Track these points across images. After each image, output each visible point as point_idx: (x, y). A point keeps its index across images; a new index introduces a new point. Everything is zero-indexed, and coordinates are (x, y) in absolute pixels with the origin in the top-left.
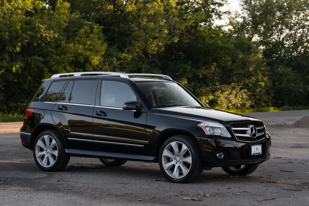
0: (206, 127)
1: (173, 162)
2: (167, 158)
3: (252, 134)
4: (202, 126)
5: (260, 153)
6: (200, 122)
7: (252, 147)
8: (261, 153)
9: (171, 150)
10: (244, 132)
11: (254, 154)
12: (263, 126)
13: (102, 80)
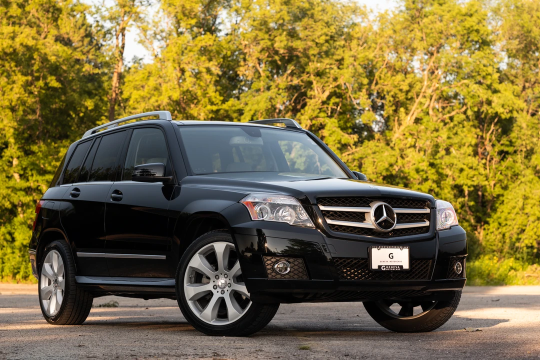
0: (255, 204)
1: (209, 287)
2: (196, 272)
3: (378, 222)
5: (401, 266)
6: (246, 196)
8: (406, 266)
9: (211, 257)
10: (361, 217)
11: (380, 267)
12: (432, 208)
13: (134, 129)
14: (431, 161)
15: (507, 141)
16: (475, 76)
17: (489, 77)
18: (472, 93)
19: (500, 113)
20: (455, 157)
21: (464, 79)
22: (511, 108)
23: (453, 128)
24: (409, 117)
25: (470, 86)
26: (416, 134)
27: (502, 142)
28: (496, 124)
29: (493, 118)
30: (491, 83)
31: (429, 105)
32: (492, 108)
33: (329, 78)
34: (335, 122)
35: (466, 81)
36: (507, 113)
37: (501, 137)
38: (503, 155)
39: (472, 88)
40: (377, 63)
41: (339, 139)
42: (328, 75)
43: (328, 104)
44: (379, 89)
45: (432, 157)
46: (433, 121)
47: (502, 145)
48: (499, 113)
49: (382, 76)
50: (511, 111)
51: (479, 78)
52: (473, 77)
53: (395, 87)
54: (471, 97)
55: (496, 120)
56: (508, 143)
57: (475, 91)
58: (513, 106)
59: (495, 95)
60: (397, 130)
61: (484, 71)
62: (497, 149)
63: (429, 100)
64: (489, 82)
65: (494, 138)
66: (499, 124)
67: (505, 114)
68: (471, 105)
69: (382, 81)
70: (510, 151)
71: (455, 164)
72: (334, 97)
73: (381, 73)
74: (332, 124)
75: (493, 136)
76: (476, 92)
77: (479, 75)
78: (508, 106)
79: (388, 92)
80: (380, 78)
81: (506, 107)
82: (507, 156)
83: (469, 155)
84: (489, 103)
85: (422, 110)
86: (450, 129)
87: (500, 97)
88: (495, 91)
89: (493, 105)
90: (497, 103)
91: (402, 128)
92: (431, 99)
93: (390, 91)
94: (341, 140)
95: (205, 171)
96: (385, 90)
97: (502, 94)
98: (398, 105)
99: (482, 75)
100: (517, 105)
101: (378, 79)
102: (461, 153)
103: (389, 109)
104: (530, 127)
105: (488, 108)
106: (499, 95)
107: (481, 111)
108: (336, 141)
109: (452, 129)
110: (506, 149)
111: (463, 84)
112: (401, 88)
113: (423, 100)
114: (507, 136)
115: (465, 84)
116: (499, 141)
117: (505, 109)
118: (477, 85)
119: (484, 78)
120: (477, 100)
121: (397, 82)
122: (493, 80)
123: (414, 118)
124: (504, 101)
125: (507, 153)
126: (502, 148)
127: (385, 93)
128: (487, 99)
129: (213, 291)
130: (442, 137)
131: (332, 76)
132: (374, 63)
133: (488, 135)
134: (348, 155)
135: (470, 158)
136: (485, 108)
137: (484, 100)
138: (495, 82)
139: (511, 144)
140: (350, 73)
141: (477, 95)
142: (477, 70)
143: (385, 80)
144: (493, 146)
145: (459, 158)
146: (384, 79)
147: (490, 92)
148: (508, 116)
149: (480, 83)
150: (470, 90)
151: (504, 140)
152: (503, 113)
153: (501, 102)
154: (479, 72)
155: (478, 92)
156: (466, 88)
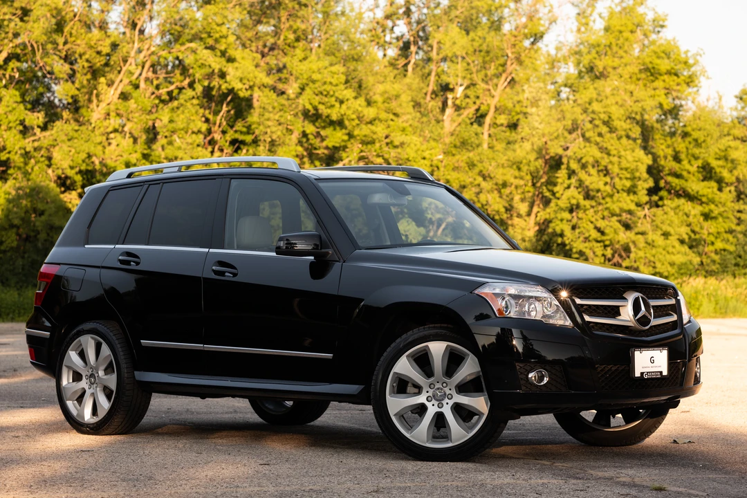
0: (497, 295)
1: (421, 399)
2: (401, 379)
3: (637, 318)
4: (486, 294)
5: (661, 372)
6: (482, 284)
7: (637, 353)
8: (665, 373)
11: (642, 374)
12: (676, 298)
13: (232, 179)
14: (145, 152)
15: (244, 126)
16: (205, 38)
17: (224, 40)
18: (201, 61)
19: (238, 90)
20: (179, 148)
21: (190, 41)
22: (251, 84)
23: (178, 108)
24: (112, 90)
25: (198, 52)
26: (125, 114)
27: (236, 128)
28: (228, 104)
29: (225, 96)
30: (226, 49)
31: (140, 74)
32: (226, 82)
33: (7, 33)
34: (16, 96)
35: (193, 45)
36: (246, 90)
37: (235, 121)
38: (237, 145)
39: (201, 55)
40: (66, 14)
41: (22, 118)
42: (7, 30)
43: (5, 70)
44: (69, 49)
45: (146, 147)
46: (144, 96)
47: (236, 131)
48: (236, 89)
49: (74, 32)
50: (251, 88)
51: (210, 42)
52: (201, 39)
53: (91, 47)
54: (200, 67)
55: (229, 98)
56: (244, 130)
57: (205, 58)
58: (254, 80)
59: (230, 64)
60: (95, 108)
61: (217, 32)
62: (229, 137)
63: (140, 68)
64: (223, 48)
65: (224, 123)
66: (232, 104)
67: (244, 91)
68: (200, 77)
69: (73, 39)
70: (247, 141)
71: (180, 157)
72: (14, 61)
73: (72, 28)
74: (11, 97)
75: (223, 120)
76: (205, 60)
77: (210, 36)
78: (248, 80)
79: (81, 56)
80: (71, 34)
81: (245, 81)
82: (242, 146)
83: (198, 146)
84: (223, 75)
85: (131, 82)
86: (173, 109)
87: (237, 68)
88: (231, 60)
89: (228, 78)
90: (234, 76)
91: (103, 105)
92: (143, 67)
93: (84, 54)
94: (24, 120)
95: (373, 244)
96: (78, 52)
97: (240, 63)
98: (95, 73)
99: (214, 38)
100: (258, 79)
101: (68, 36)
102: (187, 143)
103: (82, 78)
104: (277, 109)
105: (221, 82)
106: (236, 64)
107: (212, 85)
108: (18, 122)
109: (176, 110)
110: (241, 137)
111: (188, 48)
112: (99, 49)
113: (133, 68)
114: (244, 119)
115: (191, 48)
116: (232, 127)
117: (244, 84)
118: (209, 51)
119: (217, 41)
120: (208, 70)
121: (94, 41)
122: (229, 45)
123: (119, 92)
124: (243, 73)
125: (243, 142)
126: (237, 136)
127: (77, 56)
128: (220, 70)
129: (427, 404)
130: (161, 120)
131: (11, 31)
132: (63, 13)
133: (219, 118)
134: (33, 141)
135: (200, 149)
136: (216, 82)
137: (216, 71)
138: (231, 47)
139: (249, 130)
140: (41, 29)
141: (207, 64)
142: (209, 30)
143: (77, 38)
144: (224, 132)
145: (185, 149)
146: (75, 36)
147: (223, 60)
148: (247, 94)
149: (212, 48)
150: (198, 57)
151: (239, 126)
152: (241, 90)
153: (239, 74)
154: (210, 32)
155: (209, 60)
156: (193, 54)
